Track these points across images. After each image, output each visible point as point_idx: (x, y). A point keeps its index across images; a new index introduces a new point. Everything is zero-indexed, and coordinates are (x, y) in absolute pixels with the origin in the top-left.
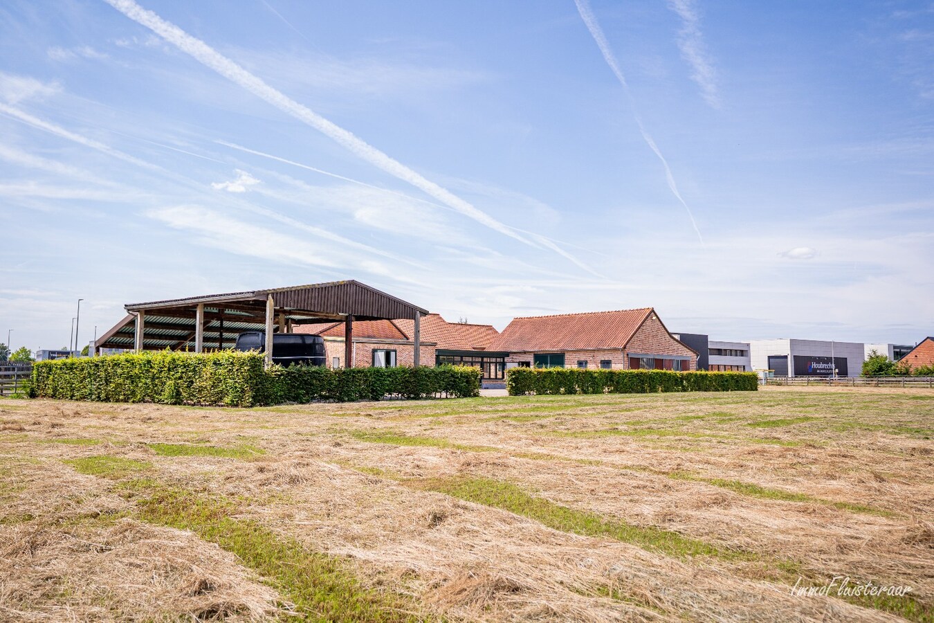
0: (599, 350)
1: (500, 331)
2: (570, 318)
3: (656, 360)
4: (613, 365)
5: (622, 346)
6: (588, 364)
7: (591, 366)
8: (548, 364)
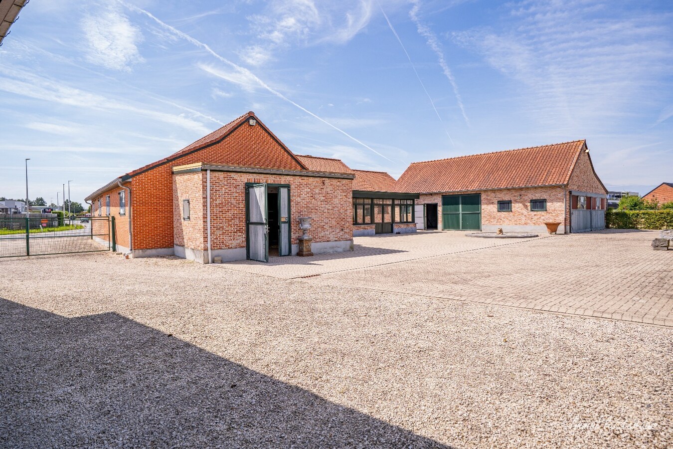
0: (528, 188)
1: (397, 180)
3: (587, 197)
4: (548, 204)
5: (565, 183)
6: (513, 204)
7: (516, 207)
8: (459, 204)
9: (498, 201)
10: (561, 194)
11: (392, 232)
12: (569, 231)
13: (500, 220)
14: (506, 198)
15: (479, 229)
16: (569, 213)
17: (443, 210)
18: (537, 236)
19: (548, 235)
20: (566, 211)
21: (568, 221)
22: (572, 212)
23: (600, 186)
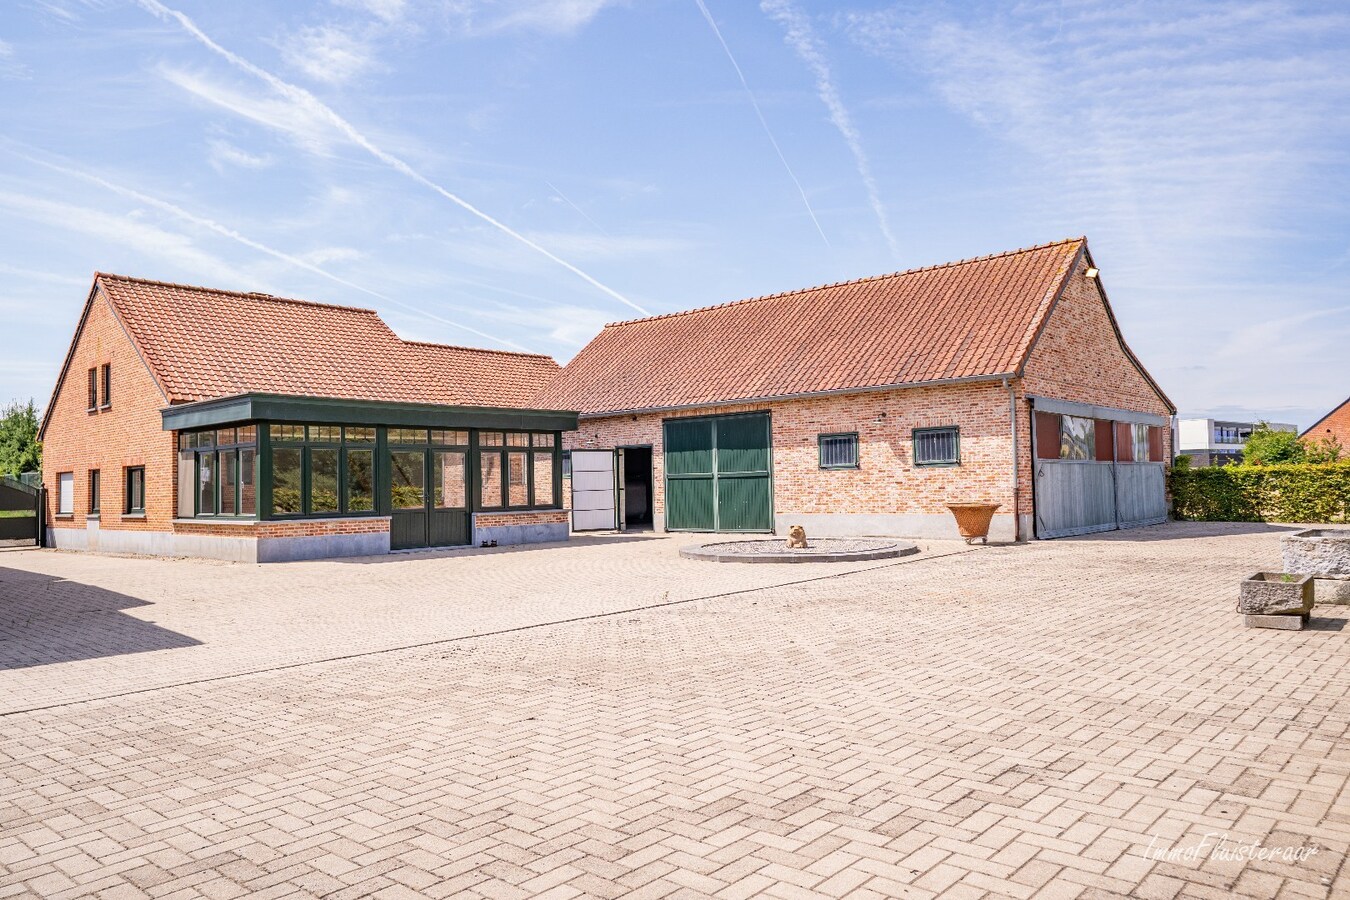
0: (903, 391)
1: (563, 363)
2: (778, 305)
3: (1098, 423)
4: (966, 444)
5: (1012, 369)
6: (862, 445)
7: (873, 453)
8: (711, 449)
9: (820, 437)
10: (1000, 406)
11: (469, 540)
12: (1029, 533)
13: (826, 498)
14: (843, 424)
15: (768, 528)
16: (1027, 474)
17: (671, 466)
18: (915, 551)
19: (962, 545)
20: (1018, 464)
21: (1028, 496)
22: (1038, 467)
23: (1146, 388)
